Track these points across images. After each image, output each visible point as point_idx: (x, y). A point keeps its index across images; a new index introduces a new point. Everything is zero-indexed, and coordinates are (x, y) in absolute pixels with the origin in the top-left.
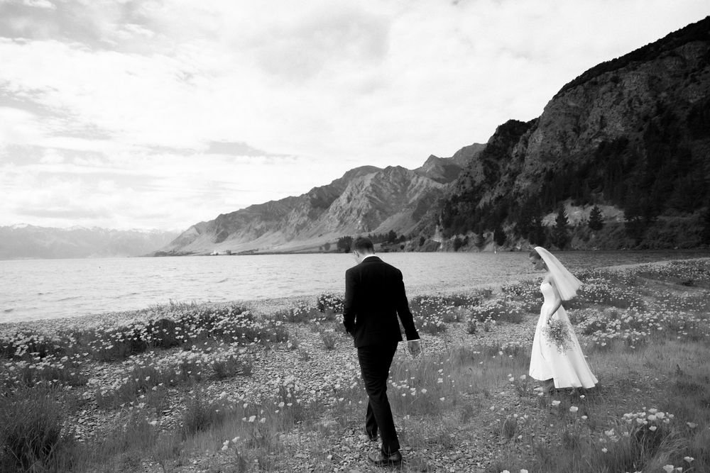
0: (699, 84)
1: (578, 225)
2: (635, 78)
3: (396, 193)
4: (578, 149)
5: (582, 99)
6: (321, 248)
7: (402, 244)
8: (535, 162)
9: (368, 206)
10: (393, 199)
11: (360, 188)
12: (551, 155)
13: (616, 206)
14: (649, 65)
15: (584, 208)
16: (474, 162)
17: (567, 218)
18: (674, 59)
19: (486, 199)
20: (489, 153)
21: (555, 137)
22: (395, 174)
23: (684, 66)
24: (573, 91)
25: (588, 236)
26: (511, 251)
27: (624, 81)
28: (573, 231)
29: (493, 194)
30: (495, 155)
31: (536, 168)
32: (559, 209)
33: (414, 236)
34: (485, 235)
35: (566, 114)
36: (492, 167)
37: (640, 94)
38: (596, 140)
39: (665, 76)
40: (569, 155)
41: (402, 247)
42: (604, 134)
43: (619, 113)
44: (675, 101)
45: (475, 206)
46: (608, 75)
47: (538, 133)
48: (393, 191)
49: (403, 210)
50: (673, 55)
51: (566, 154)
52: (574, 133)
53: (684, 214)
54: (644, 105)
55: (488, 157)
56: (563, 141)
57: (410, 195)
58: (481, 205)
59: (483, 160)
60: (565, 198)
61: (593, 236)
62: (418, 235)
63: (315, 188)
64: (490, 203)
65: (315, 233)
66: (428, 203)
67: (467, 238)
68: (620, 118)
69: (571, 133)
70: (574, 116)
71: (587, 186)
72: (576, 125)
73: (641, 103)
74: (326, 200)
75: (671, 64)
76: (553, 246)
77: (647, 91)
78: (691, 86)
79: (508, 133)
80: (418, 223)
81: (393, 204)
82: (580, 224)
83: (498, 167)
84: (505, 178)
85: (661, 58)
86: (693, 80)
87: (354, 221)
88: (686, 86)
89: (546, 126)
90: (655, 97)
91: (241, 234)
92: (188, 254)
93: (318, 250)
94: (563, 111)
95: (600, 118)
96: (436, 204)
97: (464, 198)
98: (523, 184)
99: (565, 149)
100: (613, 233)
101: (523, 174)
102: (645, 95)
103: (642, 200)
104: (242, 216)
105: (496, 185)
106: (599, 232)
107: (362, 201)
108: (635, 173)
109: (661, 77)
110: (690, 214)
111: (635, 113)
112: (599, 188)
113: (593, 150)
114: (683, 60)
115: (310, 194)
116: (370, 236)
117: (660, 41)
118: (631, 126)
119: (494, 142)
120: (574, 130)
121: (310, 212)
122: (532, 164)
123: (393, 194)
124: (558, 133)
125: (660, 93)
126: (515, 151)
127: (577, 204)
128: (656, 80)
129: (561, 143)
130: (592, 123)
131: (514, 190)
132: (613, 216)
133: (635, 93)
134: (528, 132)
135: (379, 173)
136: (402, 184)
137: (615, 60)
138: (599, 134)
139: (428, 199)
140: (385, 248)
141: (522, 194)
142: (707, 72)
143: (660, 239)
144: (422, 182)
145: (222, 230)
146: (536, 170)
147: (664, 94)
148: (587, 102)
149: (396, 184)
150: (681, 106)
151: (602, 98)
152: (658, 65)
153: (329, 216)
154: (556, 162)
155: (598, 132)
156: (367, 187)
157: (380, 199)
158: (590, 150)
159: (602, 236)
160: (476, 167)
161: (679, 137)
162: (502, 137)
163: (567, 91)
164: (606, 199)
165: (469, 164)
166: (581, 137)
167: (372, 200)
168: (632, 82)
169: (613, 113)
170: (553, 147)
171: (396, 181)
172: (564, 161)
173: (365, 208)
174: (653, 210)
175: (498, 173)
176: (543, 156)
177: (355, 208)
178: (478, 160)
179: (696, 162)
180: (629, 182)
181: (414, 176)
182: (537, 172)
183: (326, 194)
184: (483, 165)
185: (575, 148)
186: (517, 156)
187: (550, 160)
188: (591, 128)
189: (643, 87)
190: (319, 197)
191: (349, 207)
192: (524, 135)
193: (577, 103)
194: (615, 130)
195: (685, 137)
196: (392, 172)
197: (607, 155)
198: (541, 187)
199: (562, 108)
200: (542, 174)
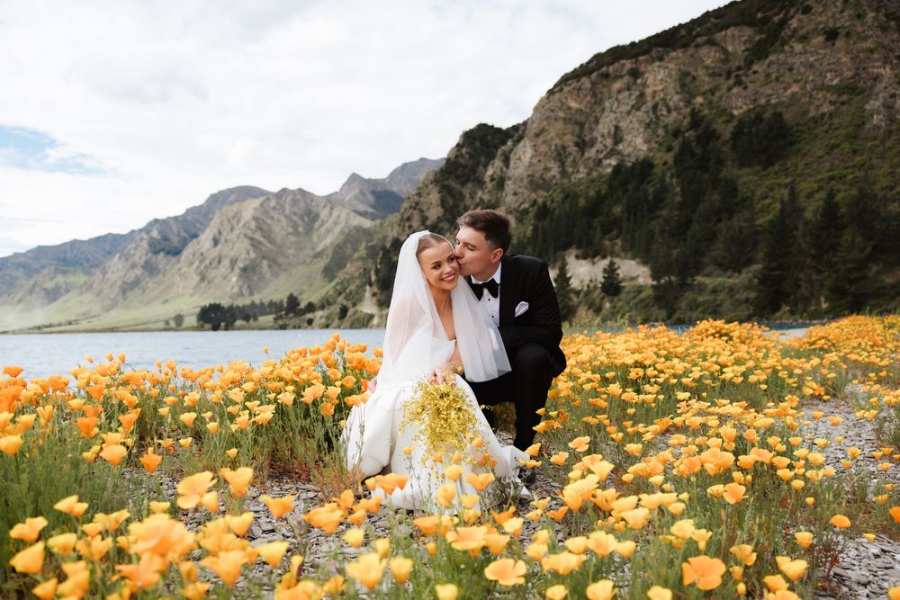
0: (746, 88)
1: (585, 288)
2: (662, 72)
3: (296, 233)
4: (582, 174)
5: (588, 98)
6: (167, 323)
7: (309, 316)
8: (520, 190)
9: (248, 253)
10: (291, 243)
11: (234, 222)
12: (544, 180)
13: (638, 260)
14: (680, 55)
15: (594, 263)
16: (427, 186)
17: (571, 277)
18: (713, 48)
20: (449, 173)
21: (550, 154)
22: (294, 202)
23: (726, 61)
24: (574, 84)
25: (601, 304)
27: (646, 75)
28: (578, 297)
30: (458, 177)
31: (521, 200)
32: (559, 264)
33: (329, 304)
35: (565, 119)
36: (453, 196)
37: (668, 97)
38: (608, 161)
39: (701, 73)
40: (570, 181)
41: (310, 322)
42: (619, 153)
43: (640, 122)
44: (715, 111)
46: (623, 65)
47: (525, 147)
48: (290, 230)
49: (308, 261)
50: (712, 43)
51: (566, 181)
52: (577, 149)
53: (729, 273)
54: (674, 114)
55: (447, 179)
56: (560, 161)
57: (319, 237)
59: (439, 184)
60: (566, 247)
61: (608, 305)
62: (335, 302)
63: (156, 221)
65: (157, 297)
66: (349, 251)
68: (642, 130)
69: (573, 149)
70: (576, 123)
71: (599, 229)
72: (579, 137)
73: (669, 111)
74: (175, 241)
75: (709, 56)
77: (678, 93)
78: (735, 90)
79: (478, 144)
80: (333, 284)
81: (291, 251)
82: (588, 286)
83: (462, 196)
85: (697, 46)
86: (739, 83)
87: (225, 277)
88: (730, 89)
89: (537, 135)
90: (688, 103)
93: (162, 325)
94: (561, 114)
95: (613, 129)
96: (362, 251)
99: (564, 173)
100: (636, 301)
102: (675, 99)
103: (675, 252)
104: (19, 265)
106: (616, 298)
107: (238, 245)
108: (664, 212)
109: (695, 74)
110: (736, 274)
111: (661, 124)
112: (615, 233)
113: (604, 176)
114: (725, 51)
115: (147, 229)
116: (253, 303)
117: (693, 21)
118: (656, 142)
119: (457, 157)
120: (577, 144)
121: (146, 262)
122: (515, 194)
123: (293, 234)
124: (553, 148)
125: (694, 97)
126: (490, 172)
127: (585, 257)
128: (689, 79)
129: (558, 164)
130: (603, 136)
132: (634, 275)
133: (662, 95)
134: (510, 143)
135: (268, 199)
136: (306, 219)
137: (633, 44)
138: (612, 153)
139: (348, 245)
140: (280, 322)
142: (755, 72)
143: (700, 310)
144: (339, 217)
146: (521, 204)
147: (699, 100)
148: (595, 102)
149: (295, 218)
150: (724, 118)
151: (617, 99)
152: (692, 56)
153: (180, 269)
154: (550, 192)
155: (611, 150)
156: (248, 222)
157: (271, 243)
158: (600, 176)
159: (620, 304)
160: (429, 194)
161: (721, 163)
162: (469, 150)
163: (566, 85)
164: (624, 249)
165: (418, 189)
166: (586, 155)
167: (255, 244)
168: (658, 78)
169: (631, 122)
170: (547, 169)
171: (295, 214)
172: (563, 191)
173: (243, 256)
174: (688, 268)
175: (462, 205)
176: (531, 182)
177: (226, 256)
178: (432, 183)
179: (744, 200)
180: (656, 226)
181: (324, 207)
182: (523, 206)
183: (175, 230)
184: (439, 192)
185: (578, 171)
186: (492, 180)
187: (542, 188)
188: (601, 142)
189: (672, 87)
190: (163, 237)
191: (216, 254)
192: (503, 148)
193: (581, 104)
194: (635, 148)
195: (729, 163)
196: (289, 198)
197: (624, 184)
198: (530, 230)
199: (560, 109)
200: (531, 209)
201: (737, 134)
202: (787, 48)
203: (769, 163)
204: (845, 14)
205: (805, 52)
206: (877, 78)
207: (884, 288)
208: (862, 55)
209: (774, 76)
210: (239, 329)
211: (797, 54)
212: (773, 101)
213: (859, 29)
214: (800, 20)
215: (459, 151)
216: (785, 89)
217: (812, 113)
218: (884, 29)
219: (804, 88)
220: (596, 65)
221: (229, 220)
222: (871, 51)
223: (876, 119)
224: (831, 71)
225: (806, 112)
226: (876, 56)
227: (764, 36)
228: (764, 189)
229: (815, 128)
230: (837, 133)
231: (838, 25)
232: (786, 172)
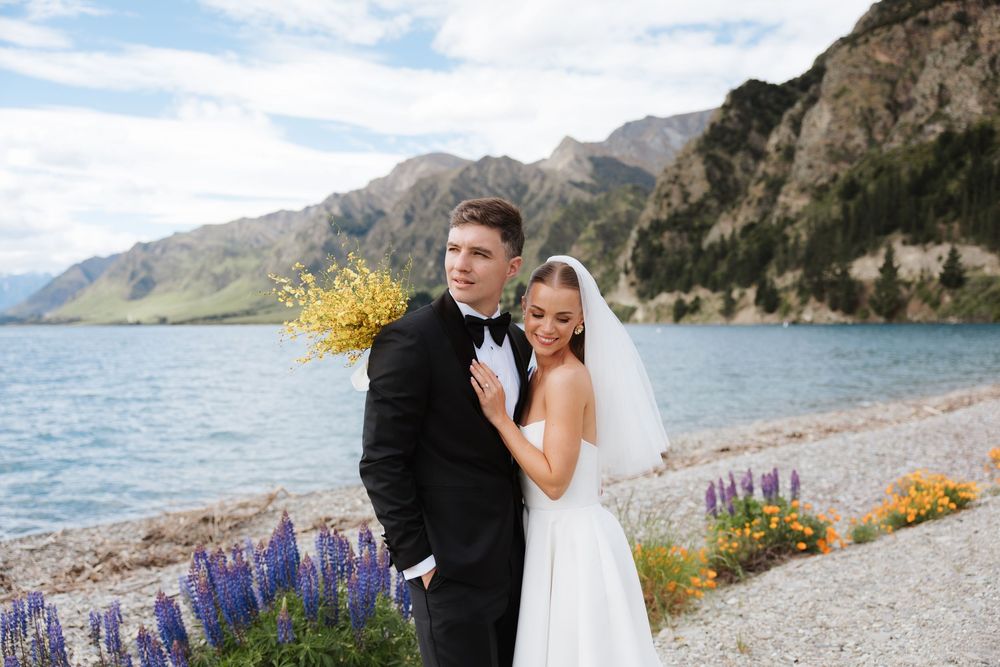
1: (918, 280)
4: (897, 142)
5: (902, 50)
8: (816, 162)
11: (429, 197)
12: (846, 150)
13: (984, 246)
15: (925, 250)
16: (688, 156)
17: (899, 267)
19: (723, 228)
20: (716, 140)
22: (499, 171)
24: (884, 33)
25: (939, 298)
26: (794, 323)
27: (980, 22)
28: (908, 290)
29: (735, 219)
30: (725, 145)
31: (818, 174)
32: (883, 251)
34: (736, 294)
35: (872, 76)
36: (720, 168)
38: (931, 127)
40: (881, 152)
42: (947, 117)
43: (973, 79)
45: (699, 241)
46: (947, 9)
47: (821, 110)
51: (874, 151)
52: (887, 112)
55: (713, 148)
56: (867, 127)
57: (527, 212)
58: (713, 236)
59: (703, 154)
60: (889, 230)
61: (948, 299)
63: (336, 195)
64: (733, 235)
66: (569, 231)
67: (697, 299)
68: (975, 89)
69: (883, 112)
70: (887, 81)
71: (932, 210)
72: (891, 96)
74: (359, 218)
76: (872, 313)
79: (748, 104)
82: (922, 277)
83: (730, 168)
84: (757, 191)
87: (420, 261)
89: (837, 96)
91: (185, 281)
92: (71, 321)
94: (867, 70)
95: (937, 89)
96: (590, 231)
97: (675, 224)
98: (794, 201)
99: (871, 141)
100: (985, 294)
101: (795, 185)
104: (185, 247)
105: (740, 203)
106: (958, 292)
112: (951, 214)
113: (926, 146)
115: (327, 205)
118: (995, 104)
119: (723, 121)
120: (888, 107)
121: (326, 243)
122: (810, 167)
124: (858, 111)
126: (774, 140)
127: (914, 242)
129: (864, 130)
130: (924, 96)
131: (777, 212)
132: (979, 264)
134: (798, 106)
135: (467, 168)
136: (513, 190)
138: (936, 117)
139: (569, 224)
141: (796, 222)
144: (552, 189)
145: (142, 274)
146: (821, 177)
148: (911, 56)
149: (500, 191)
151: (942, 52)
154: (856, 164)
155: (935, 113)
156: (444, 195)
158: (922, 145)
159: (964, 298)
160: (691, 165)
162: (738, 112)
163: (873, 35)
164: (964, 234)
165: (678, 159)
166: (902, 120)
169: (961, 79)
170: (850, 137)
171: (499, 186)
172: (873, 163)
175: (731, 177)
176: (831, 153)
177: (421, 237)
178: (694, 152)
181: (535, 176)
182: (820, 182)
183: (358, 205)
184: (705, 163)
185: (891, 140)
186: (778, 149)
187: (846, 161)
188: (922, 105)
190: (345, 213)
191: (409, 233)
192: (790, 112)
193: (892, 56)
194: (966, 110)
196: (493, 167)
197: (957, 156)
198: (836, 210)
199: (866, 64)
200: (831, 185)
215: (725, 114)
220: (911, 9)
221: (423, 193)
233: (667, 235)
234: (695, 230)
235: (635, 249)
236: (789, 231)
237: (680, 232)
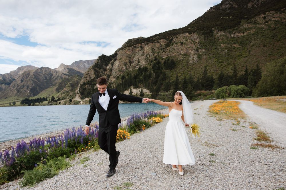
0: (165, 53)
4: (131, 69)
5: (131, 52)
6: (10, 104)
7: (59, 102)
8: (117, 72)
10: (45, 82)
12: (122, 70)
13: (147, 89)
14: (152, 44)
15: (137, 89)
16: (90, 69)
17: (133, 92)
18: (158, 43)
20: (96, 66)
21: (123, 64)
22: (46, 71)
23: (161, 46)
24: (128, 48)
27: (144, 48)
30: (98, 68)
31: (117, 74)
32: (130, 89)
33: (64, 98)
36: (97, 72)
38: (137, 67)
39: (156, 49)
40: (128, 71)
41: (60, 103)
42: (139, 65)
43: (144, 58)
44: (159, 57)
45: (94, 87)
46: (139, 45)
47: (117, 62)
48: (45, 78)
49: (51, 87)
50: (158, 42)
51: (127, 70)
52: (129, 63)
53: (165, 92)
54: (151, 57)
55: (96, 68)
56: (126, 66)
57: (53, 80)
59: (94, 69)
60: (130, 86)
62: (66, 98)
65: (3, 97)
66: (63, 84)
68: (144, 60)
69: (128, 63)
70: (129, 57)
71: (138, 82)
72: (130, 60)
73: (150, 56)
74: (8, 80)
75: (158, 45)
78: (163, 53)
79: (103, 59)
80: (60, 93)
81: (45, 84)
82: (137, 94)
83: (99, 72)
85: (155, 43)
86: (164, 51)
87: (25, 91)
88: (162, 53)
89: (120, 59)
90: (154, 55)
94: (125, 55)
95: (138, 59)
96: (68, 85)
97: (88, 83)
98: (112, 79)
99: (126, 68)
101: (112, 76)
102: (151, 54)
103: (155, 87)
107: (29, 82)
108: (151, 79)
110: (167, 92)
111: (148, 59)
112: (141, 83)
114: (161, 44)
116: (38, 98)
118: (147, 63)
119: (97, 63)
120: (129, 62)
122: (115, 73)
123: (45, 79)
124: (124, 62)
126: (108, 67)
127: (135, 88)
128: (154, 50)
129: (125, 66)
130: (135, 61)
132: (146, 92)
133: (148, 53)
134: (113, 61)
135: (38, 70)
136: (49, 75)
138: (138, 65)
140: (50, 103)
141: (113, 84)
142: (167, 50)
144: (59, 75)
147: (156, 54)
148: (133, 53)
149: (46, 75)
150: (161, 59)
151: (138, 53)
152: (154, 45)
153: (10, 89)
154: (124, 73)
155: (138, 64)
156: (32, 76)
157: (39, 82)
158: (135, 70)
160: (91, 71)
161: (162, 69)
162: (100, 61)
163: (126, 48)
164: (143, 86)
165: (88, 70)
166: (132, 65)
167: (34, 82)
168: (147, 49)
169: (142, 58)
170: (123, 67)
171: (46, 74)
172: (127, 73)
173: (31, 85)
174: (158, 91)
175: (99, 74)
176: (119, 70)
177: (25, 85)
178: (92, 69)
179: (167, 77)
180: (150, 81)
181: (55, 72)
182: (117, 76)
183: (8, 77)
184: (94, 71)
186: (109, 69)
187: (122, 72)
189: (150, 51)
190: (4, 79)
191: (22, 84)
192: (111, 62)
194: (143, 64)
195: (164, 69)
196: (44, 69)
197: (141, 72)
198: (120, 81)
199: (125, 54)
200: (119, 77)
201: (165, 62)
202: (173, 45)
203: (171, 69)
204: (184, 39)
205: (177, 46)
206: (190, 53)
207: (195, 95)
208: (188, 48)
209: (171, 51)
210: (37, 105)
211: (175, 47)
212: (171, 56)
213: (187, 43)
214: (176, 40)
215: (98, 61)
216: (173, 54)
217: (179, 59)
218: (191, 44)
219: (177, 54)
221: (26, 75)
222: (189, 48)
223: (191, 62)
224: (182, 51)
225: (178, 59)
226: (190, 49)
227: (168, 42)
228: (171, 75)
229: (179, 62)
230: (184, 64)
231: (183, 41)
232: (175, 72)
233: (86, 86)
234: (92, 85)
235: (80, 88)
236: (112, 85)
237: (89, 85)
